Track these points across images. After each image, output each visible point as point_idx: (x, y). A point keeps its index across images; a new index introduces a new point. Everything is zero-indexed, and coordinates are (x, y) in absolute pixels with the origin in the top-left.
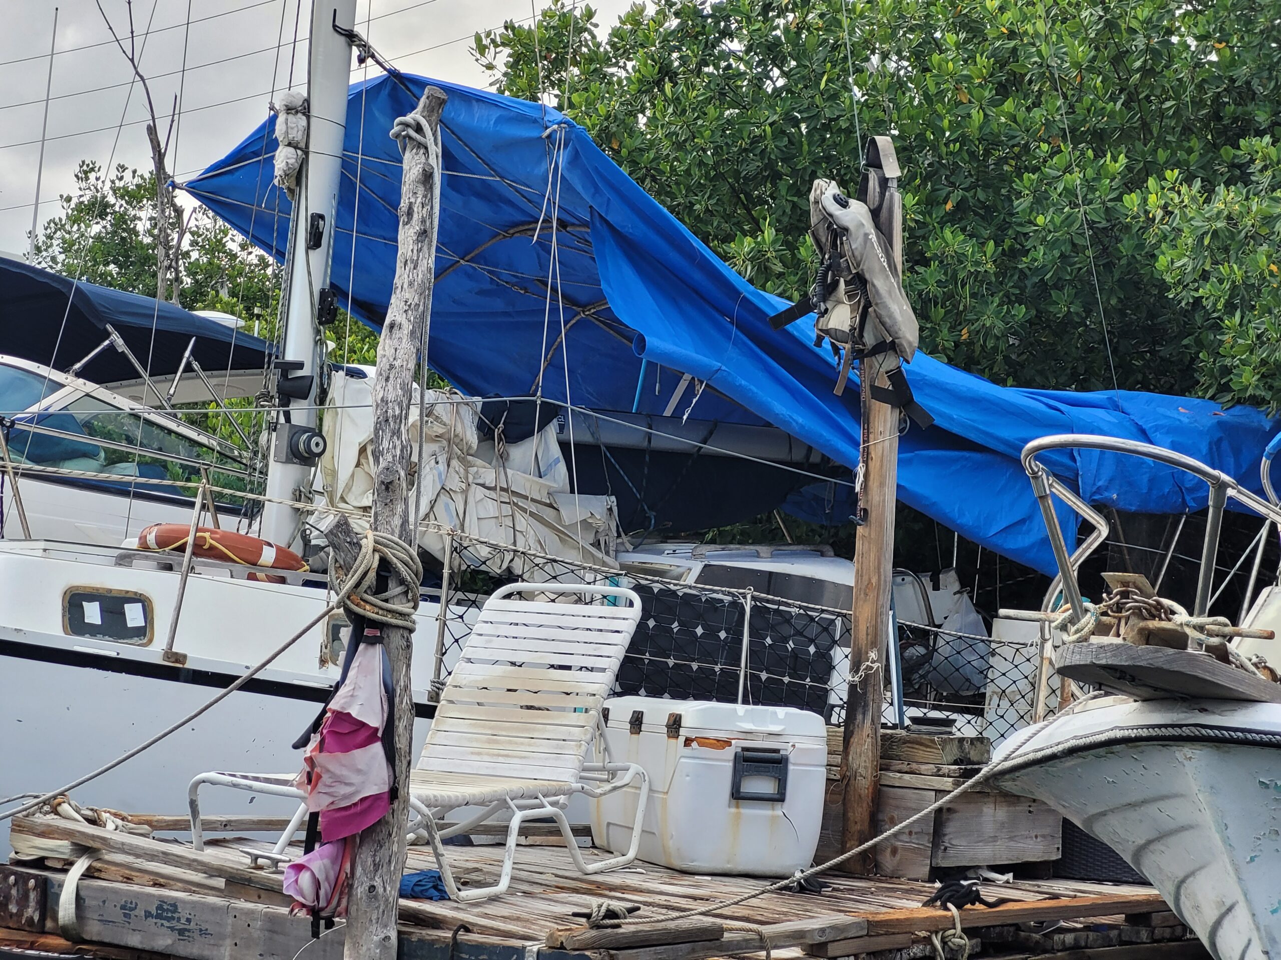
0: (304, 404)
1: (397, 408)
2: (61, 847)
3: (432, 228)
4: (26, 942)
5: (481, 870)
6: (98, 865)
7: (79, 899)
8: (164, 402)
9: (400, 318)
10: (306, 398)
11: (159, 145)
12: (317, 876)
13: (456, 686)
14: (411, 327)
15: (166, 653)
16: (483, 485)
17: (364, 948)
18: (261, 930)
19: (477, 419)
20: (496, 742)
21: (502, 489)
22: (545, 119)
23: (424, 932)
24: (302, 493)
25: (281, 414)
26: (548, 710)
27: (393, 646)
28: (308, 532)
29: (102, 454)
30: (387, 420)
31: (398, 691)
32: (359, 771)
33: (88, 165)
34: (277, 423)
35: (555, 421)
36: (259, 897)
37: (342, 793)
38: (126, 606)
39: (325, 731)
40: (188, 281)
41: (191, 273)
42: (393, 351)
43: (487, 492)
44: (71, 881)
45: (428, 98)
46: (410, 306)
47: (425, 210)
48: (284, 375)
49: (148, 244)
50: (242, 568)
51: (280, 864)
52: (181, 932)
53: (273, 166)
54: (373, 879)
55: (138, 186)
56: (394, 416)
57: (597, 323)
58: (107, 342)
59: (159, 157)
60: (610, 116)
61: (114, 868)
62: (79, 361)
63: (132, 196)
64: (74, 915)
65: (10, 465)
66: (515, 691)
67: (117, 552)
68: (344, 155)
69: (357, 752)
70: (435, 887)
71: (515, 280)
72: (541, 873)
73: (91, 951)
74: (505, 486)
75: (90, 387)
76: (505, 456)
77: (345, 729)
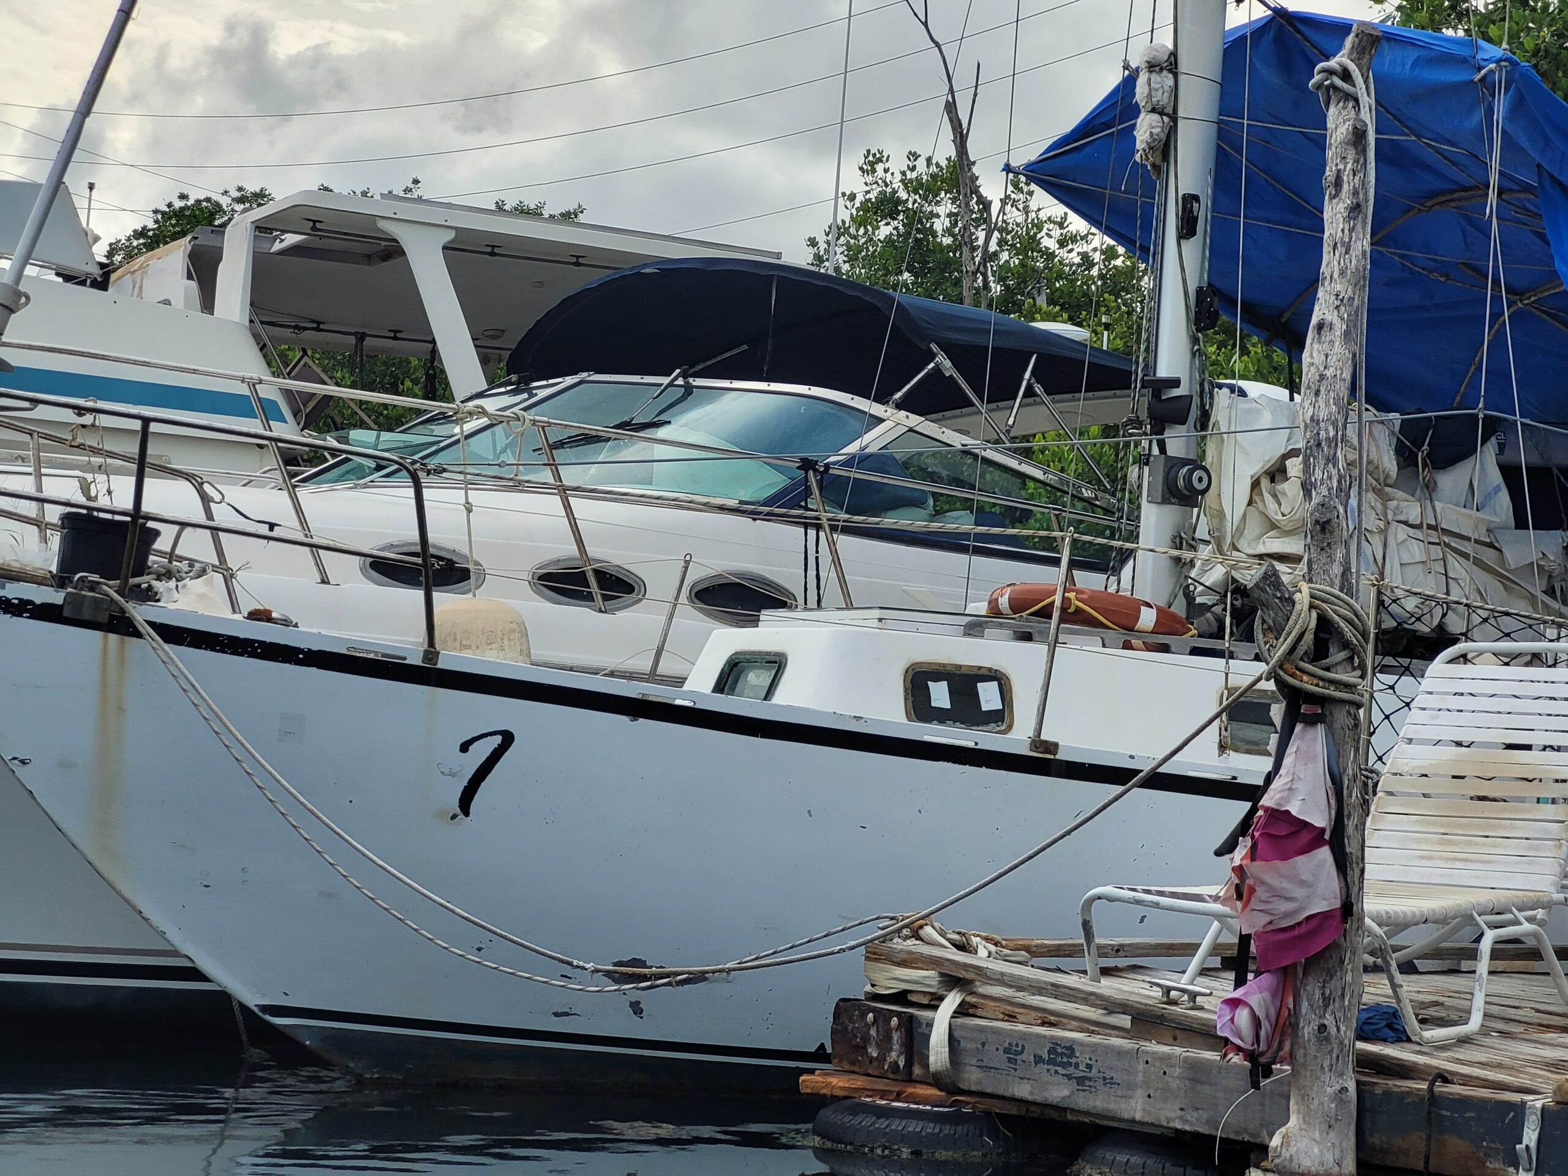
0: (1181, 430)
1: (1331, 428)
2: (926, 978)
3: (1367, 201)
4: (891, 1092)
5: (1442, 1004)
6: (972, 1000)
7: (953, 1041)
8: (1002, 435)
9: (1331, 317)
10: (1184, 424)
11: (961, 125)
12: (1257, 1013)
13: (1395, 774)
14: (1344, 327)
15: (1034, 741)
16: (1406, 523)
17: (1316, 1102)
18: (1182, 1078)
19: (1395, 440)
20: (1451, 843)
21: (1430, 527)
22: (1479, 57)
23: (1391, 1083)
24: (1183, 540)
25: (1155, 444)
26: (1505, 801)
27: (1337, 725)
28: (1192, 588)
29: (931, 501)
30: (1319, 445)
31: (1346, 782)
32: (1303, 883)
33: (874, 155)
34: (1149, 455)
35: (1493, 439)
36: (1175, 1039)
37: (1283, 910)
38: (979, 685)
39: (1257, 834)
40: (996, 289)
41: (1001, 280)
42: (1323, 357)
43: (1411, 531)
44: (942, 1017)
45: (1357, 36)
46: (1342, 300)
47: (1357, 178)
48: (1157, 395)
49: (949, 246)
50: (1116, 635)
51: (1198, 999)
52: (1080, 1081)
53: (1135, 138)
54: (1323, 1016)
55: (934, 176)
56: (1328, 439)
57: (1538, 313)
58: (932, 365)
59: (961, 138)
60: (1539, 51)
61: (992, 1004)
62: (899, 390)
63: (928, 189)
64: (948, 1060)
65: (824, 516)
66: (1463, 777)
67: (965, 620)
68: (1220, 119)
69: (1300, 860)
70: (1389, 1026)
71: (1433, 265)
72: (1517, 1008)
73: (970, 1103)
74: (1434, 523)
75: (914, 420)
76: (1432, 485)
77: (1282, 830)
